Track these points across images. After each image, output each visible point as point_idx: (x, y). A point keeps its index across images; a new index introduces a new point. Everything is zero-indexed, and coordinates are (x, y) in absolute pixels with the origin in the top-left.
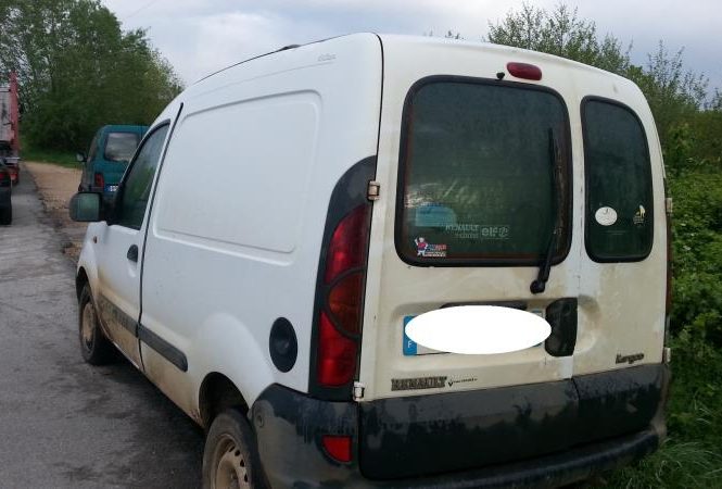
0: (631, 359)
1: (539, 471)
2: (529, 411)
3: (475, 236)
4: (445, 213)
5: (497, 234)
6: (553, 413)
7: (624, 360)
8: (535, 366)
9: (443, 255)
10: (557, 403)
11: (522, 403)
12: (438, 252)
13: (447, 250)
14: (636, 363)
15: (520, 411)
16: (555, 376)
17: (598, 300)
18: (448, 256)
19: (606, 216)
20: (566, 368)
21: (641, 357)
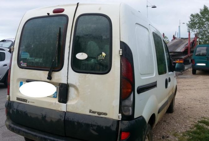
0: (100, 113)
1: (46, 137)
2: (45, 117)
3: (33, 61)
4: (27, 54)
5: (39, 61)
6: (54, 120)
7: (94, 112)
8: (51, 104)
9: (26, 66)
10: (55, 118)
11: (44, 113)
12: (24, 65)
13: (27, 65)
14: (102, 116)
15: (42, 115)
16: (59, 109)
17: (77, 86)
18: (27, 66)
19: (81, 56)
20: (63, 107)
21: (106, 114)
